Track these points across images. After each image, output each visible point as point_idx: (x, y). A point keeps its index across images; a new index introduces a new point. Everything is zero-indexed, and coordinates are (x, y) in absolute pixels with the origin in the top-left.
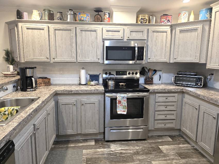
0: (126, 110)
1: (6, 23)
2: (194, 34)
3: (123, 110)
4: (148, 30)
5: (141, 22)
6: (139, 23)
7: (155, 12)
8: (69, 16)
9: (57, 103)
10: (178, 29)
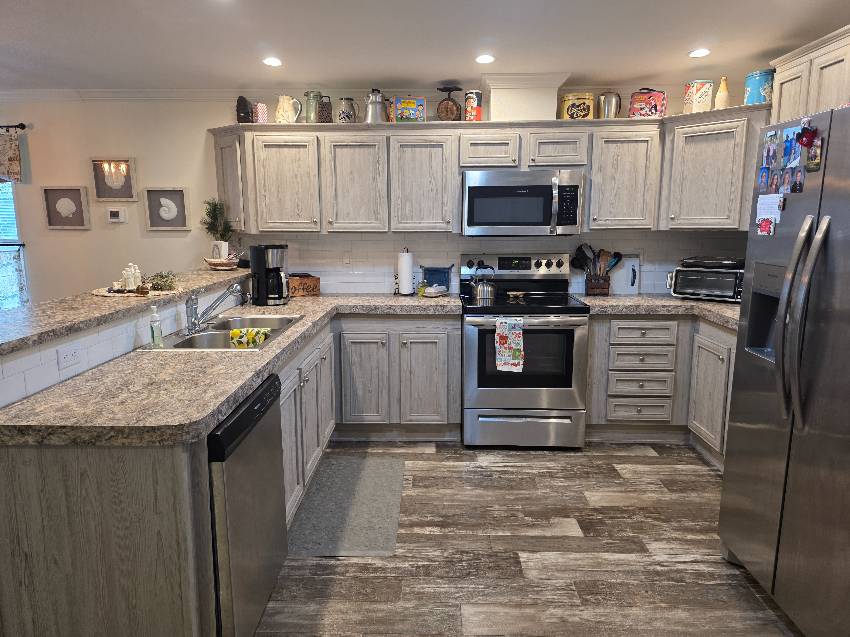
0: (521, 362)
1: (209, 130)
2: (724, 145)
3: (513, 361)
4: (591, 137)
5: (572, 116)
6: (566, 117)
9: (339, 339)
10: (681, 131)
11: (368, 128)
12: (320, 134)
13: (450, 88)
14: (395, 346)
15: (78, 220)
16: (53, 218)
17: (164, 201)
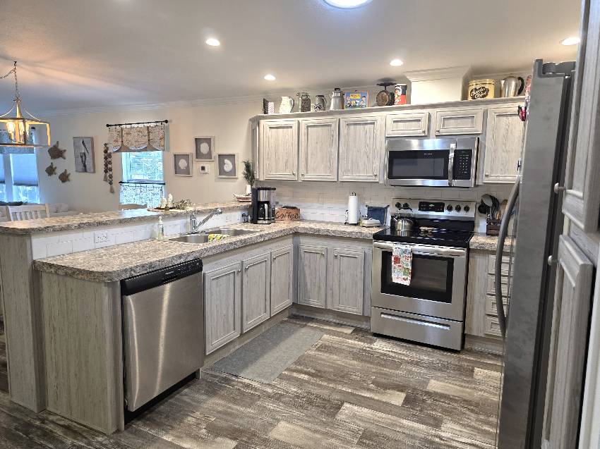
0: (409, 278)
1: (250, 120)
3: (404, 277)
4: (485, 114)
5: (473, 98)
6: (470, 99)
7: (517, 69)
8: (333, 100)
9: (297, 249)
11: (331, 113)
12: (300, 119)
13: (387, 83)
14: (331, 258)
15: (187, 172)
16: (177, 170)
17: (226, 161)
